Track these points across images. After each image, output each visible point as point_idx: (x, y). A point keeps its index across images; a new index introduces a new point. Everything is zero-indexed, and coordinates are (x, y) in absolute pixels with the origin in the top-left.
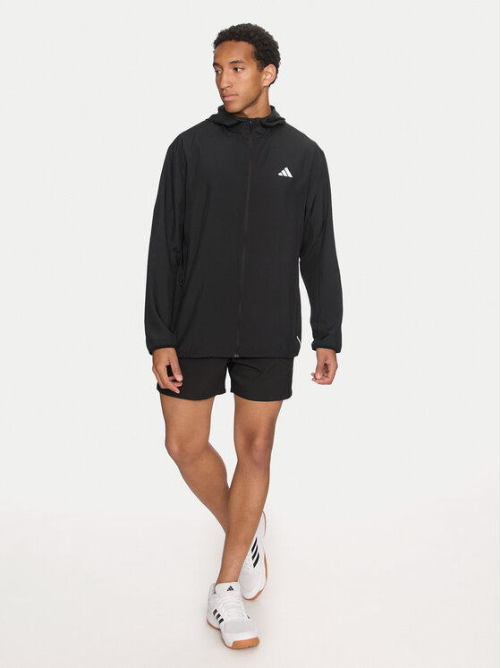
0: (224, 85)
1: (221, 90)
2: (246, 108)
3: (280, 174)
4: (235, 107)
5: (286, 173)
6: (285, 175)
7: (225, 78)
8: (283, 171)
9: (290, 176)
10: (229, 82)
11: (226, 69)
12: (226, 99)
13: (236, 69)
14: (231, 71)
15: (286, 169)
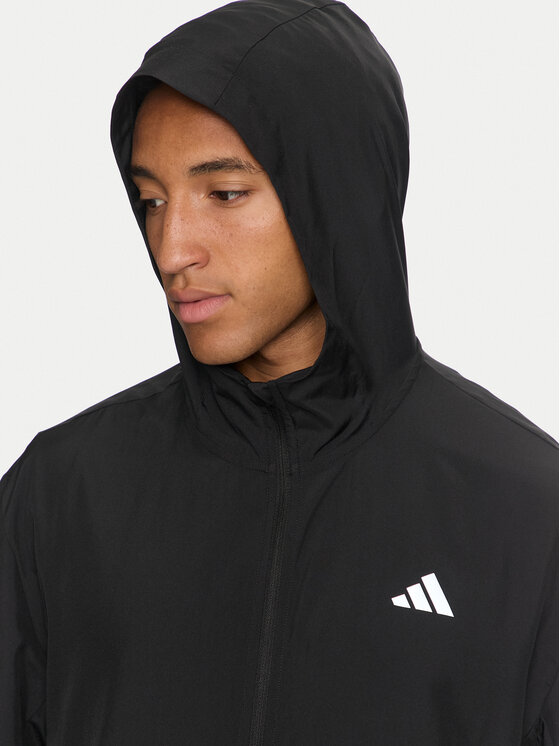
0: (175, 259)
1: (165, 278)
2: (274, 337)
3: (400, 601)
4: (228, 343)
5: (428, 595)
6: (421, 605)
7: (177, 230)
8: (414, 591)
9: (444, 608)
10: (191, 247)
11: (179, 194)
12: (188, 314)
13: (221, 196)
14: (200, 201)
15: (431, 581)
